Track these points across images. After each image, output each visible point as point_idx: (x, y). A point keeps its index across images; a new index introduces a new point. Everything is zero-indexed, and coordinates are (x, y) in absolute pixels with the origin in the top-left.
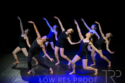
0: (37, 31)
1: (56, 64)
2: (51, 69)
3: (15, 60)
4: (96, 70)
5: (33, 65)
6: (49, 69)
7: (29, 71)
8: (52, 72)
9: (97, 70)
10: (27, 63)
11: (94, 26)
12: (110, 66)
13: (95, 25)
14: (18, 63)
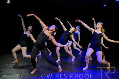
0: (41, 22)
1: (57, 61)
6: (58, 66)
7: (33, 71)
8: (61, 71)
14: (18, 62)
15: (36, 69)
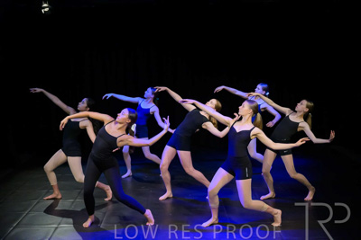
1: (162, 198)
2: (148, 213)
3: (52, 188)
4: (278, 213)
5: (97, 202)
6: (143, 212)
7: (86, 220)
9: (279, 211)
10: (83, 196)
11: (264, 89)
12: (309, 197)
13: (266, 86)
14: (59, 197)
15: (93, 216)
